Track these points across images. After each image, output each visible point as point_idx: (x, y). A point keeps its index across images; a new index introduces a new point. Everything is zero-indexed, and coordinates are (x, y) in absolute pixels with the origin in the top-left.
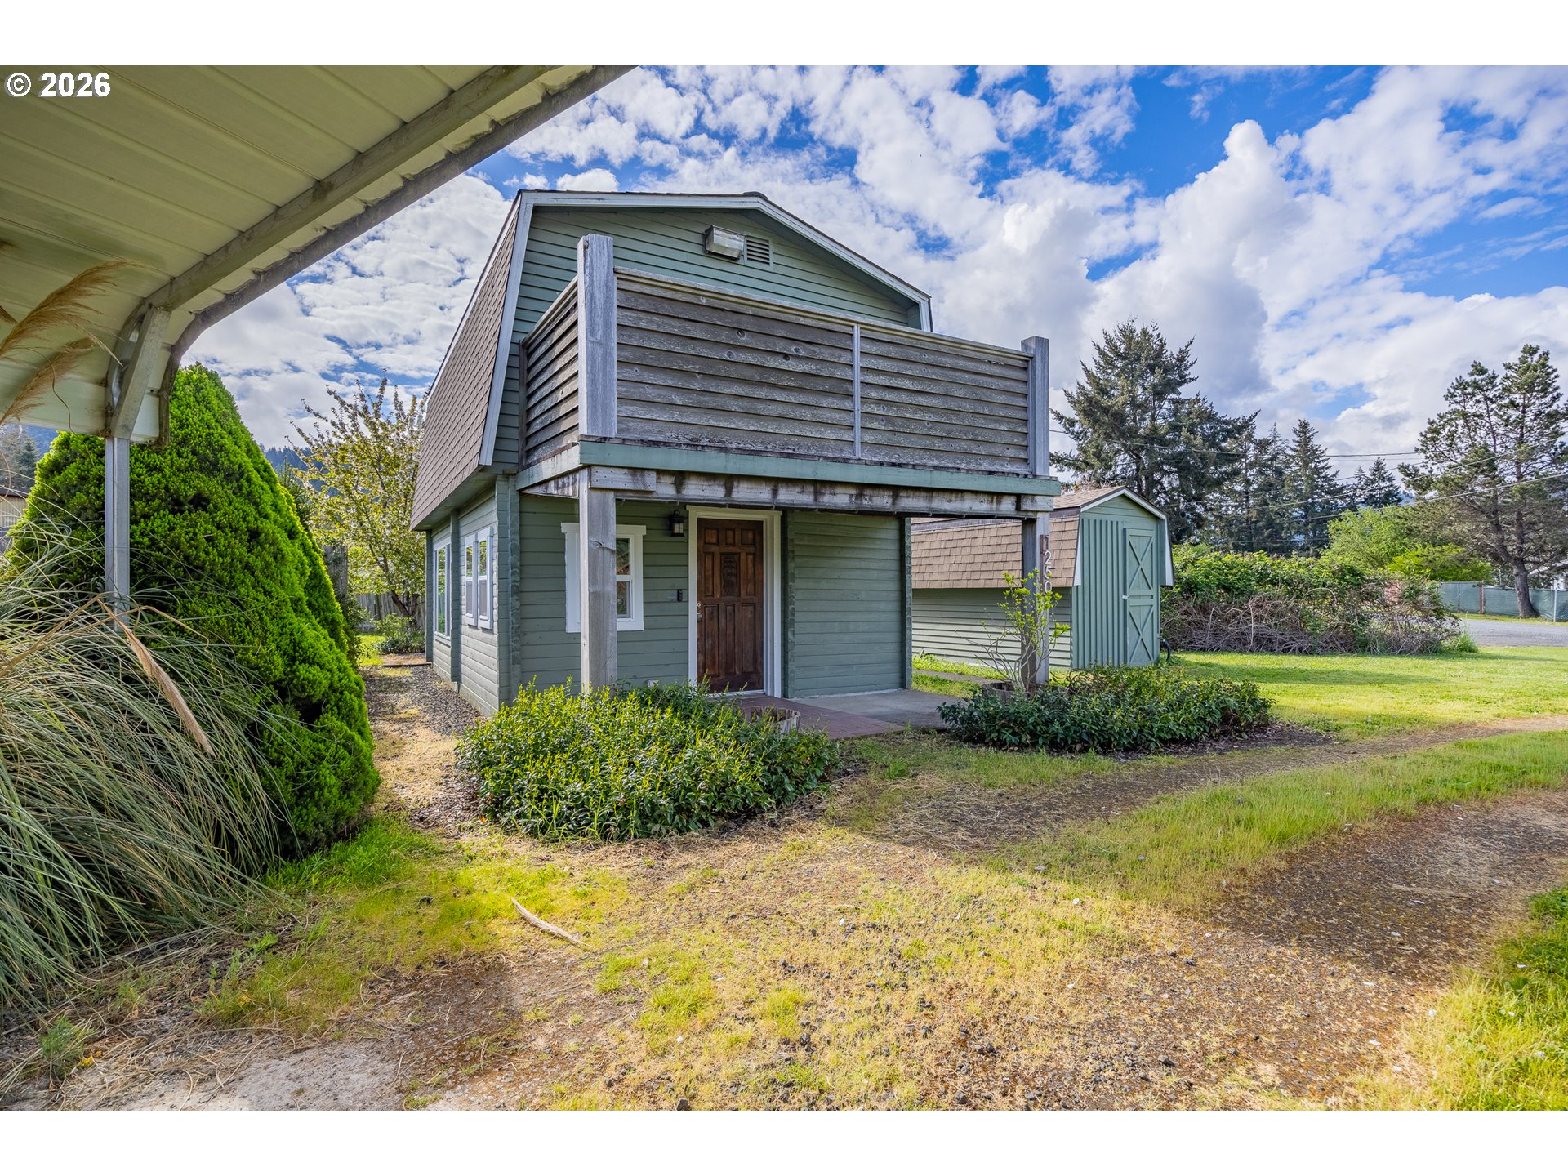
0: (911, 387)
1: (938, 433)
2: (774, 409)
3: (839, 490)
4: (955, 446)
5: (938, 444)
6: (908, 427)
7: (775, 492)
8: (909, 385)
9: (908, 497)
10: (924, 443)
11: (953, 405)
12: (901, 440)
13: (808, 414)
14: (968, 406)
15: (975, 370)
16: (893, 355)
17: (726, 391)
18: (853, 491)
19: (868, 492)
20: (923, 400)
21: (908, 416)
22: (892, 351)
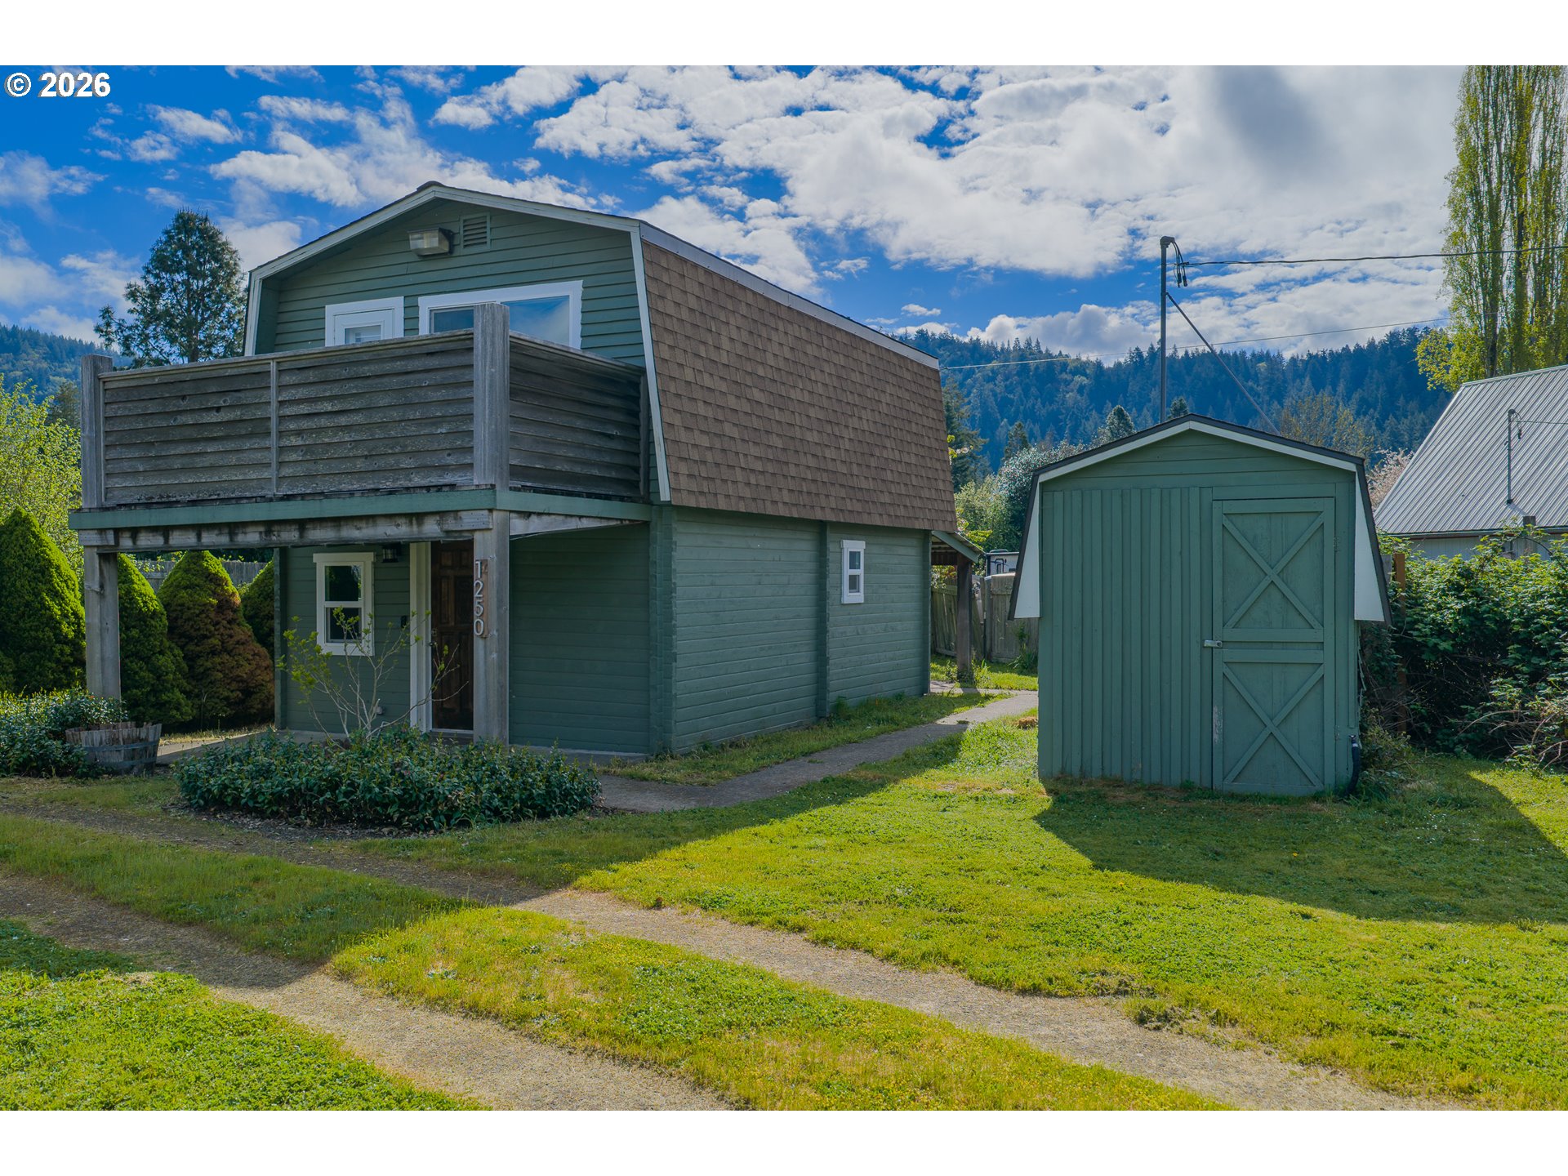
0: (330, 409)
1: (359, 453)
2: (207, 461)
3: (250, 529)
4: (381, 463)
5: (360, 465)
6: (327, 452)
7: (199, 537)
8: (328, 407)
9: (314, 529)
10: (345, 466)
11: (377, 417)
12: (321, 468)
13: (233, 459)
14: (395, 415)
15: (404, 369)
16: (311, 379)
17: (173, 452)
18: (262, 529)
19: (276, 528)
20: (343, 420)
21: (327, 440)
22: (311, 376)
